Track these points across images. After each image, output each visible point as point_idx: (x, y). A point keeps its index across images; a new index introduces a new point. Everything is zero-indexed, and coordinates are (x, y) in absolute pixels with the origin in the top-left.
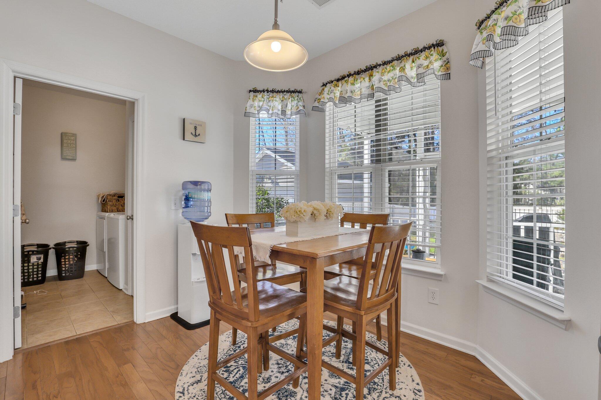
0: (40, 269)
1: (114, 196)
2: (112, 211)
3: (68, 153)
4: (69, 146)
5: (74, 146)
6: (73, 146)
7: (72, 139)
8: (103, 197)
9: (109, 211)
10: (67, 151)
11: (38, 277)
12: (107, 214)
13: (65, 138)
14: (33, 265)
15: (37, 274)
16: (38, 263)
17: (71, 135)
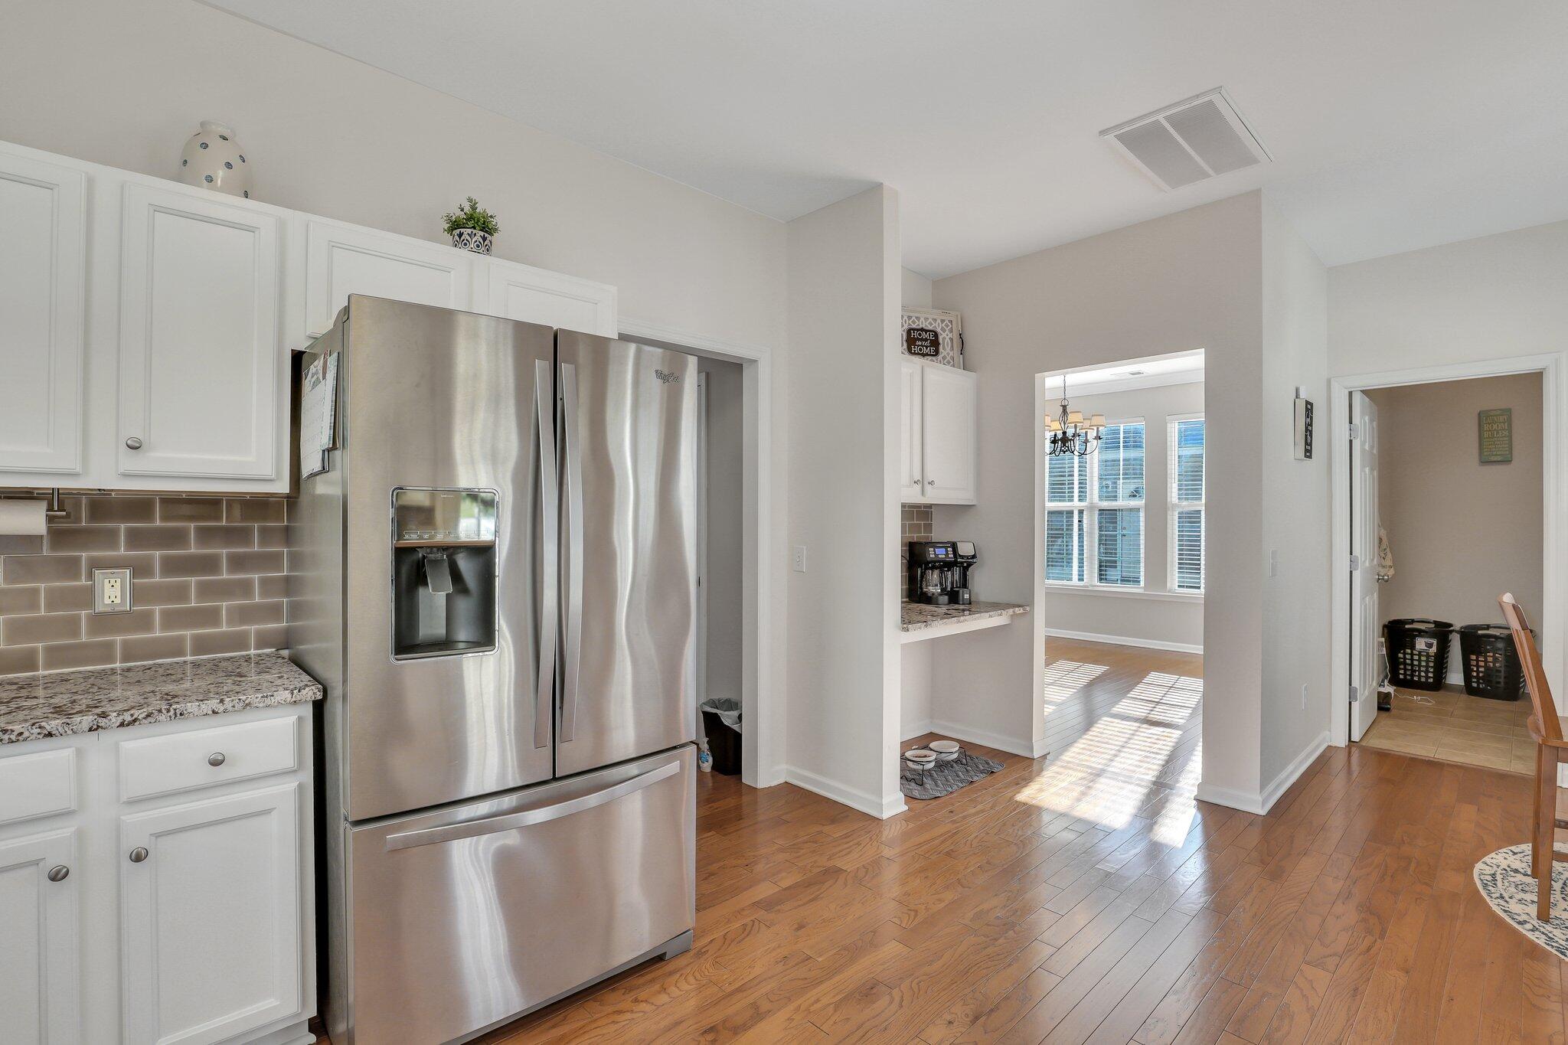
0: (1431, 664)
3: (1493, 449)
4: (1495, 436)
5: (1506, 434)
6: (1503, 435)
7: (1502, 420)
10: (1490, 447)
11: (1427, 677)
13: (1486, 422)
14: (1420, 655)
15: (1427, 672)
16: (1428, 653)
17: (1499, 412)
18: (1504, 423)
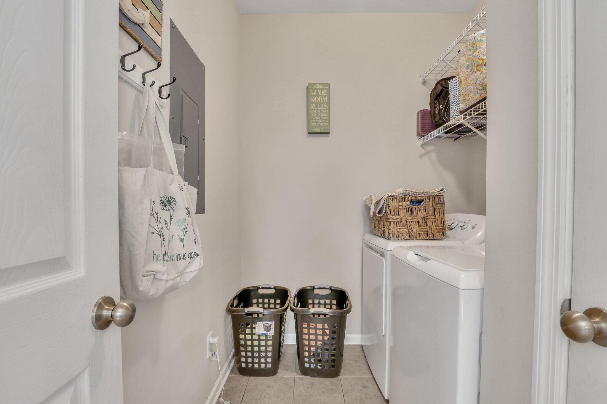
0: (270, 349)
1: (404, 199)
2: (398, 238)
3: (317, 121)
4: (319, 108)
5: (326, 108)
6: (324, 108)
7: (323, 93)
8: (378, 203)
9: (391, 235)
10: (315, 118)
11: (266, 363)
12: (391, 246)
13: (313, 95)
14: (259, 340)
15: (266, 358)
16: (267, 336)
17: (321, 86)
18: (325, 96)
